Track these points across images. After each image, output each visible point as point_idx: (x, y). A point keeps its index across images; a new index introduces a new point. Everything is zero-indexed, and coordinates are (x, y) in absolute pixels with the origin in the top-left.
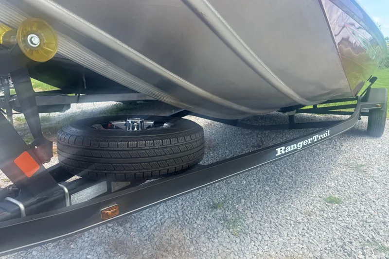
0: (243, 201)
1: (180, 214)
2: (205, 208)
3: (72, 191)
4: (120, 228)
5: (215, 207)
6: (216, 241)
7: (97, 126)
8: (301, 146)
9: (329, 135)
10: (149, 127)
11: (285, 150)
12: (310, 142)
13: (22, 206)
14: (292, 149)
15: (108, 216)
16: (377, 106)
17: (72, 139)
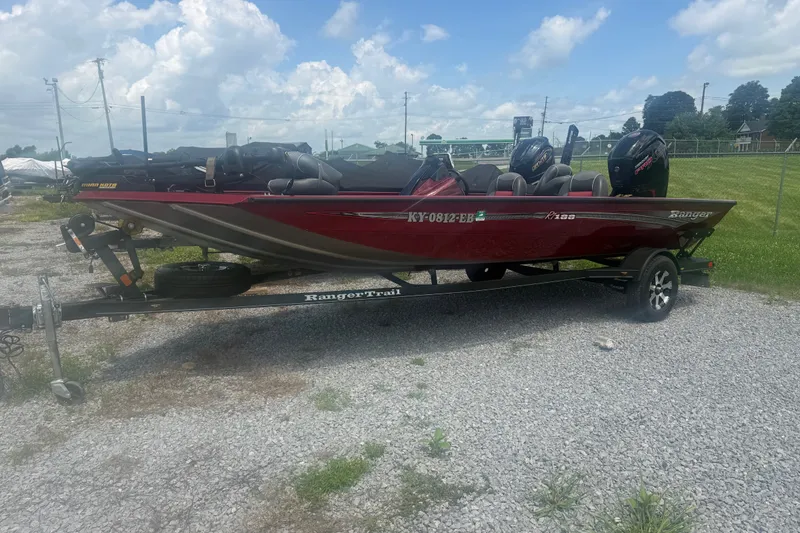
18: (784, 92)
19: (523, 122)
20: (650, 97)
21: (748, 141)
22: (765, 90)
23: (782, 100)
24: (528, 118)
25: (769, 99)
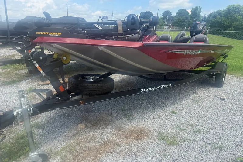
0: (136, 109)
1: (110, 111)
2: (120, 110)
3: (72, 97)
4: (87, 114)
5: (124, 110)
6: (120, 121)
7: (80, 78)
8: (154, 89)
9: (171, 85)
10: (97, 79)
11: (145, 90)
12: (159, 88)
13: (60, 99)
14: (149, 90)
15: (81, 103)
16: (218, 72)
17: (73, 82)
18: (176, 14)
19: (105, 17)
20: (141, 13)
21: (167, 27)
22: (171, 13)
23: (176, 16)
24: (106, 16)
25: (172, 15)
